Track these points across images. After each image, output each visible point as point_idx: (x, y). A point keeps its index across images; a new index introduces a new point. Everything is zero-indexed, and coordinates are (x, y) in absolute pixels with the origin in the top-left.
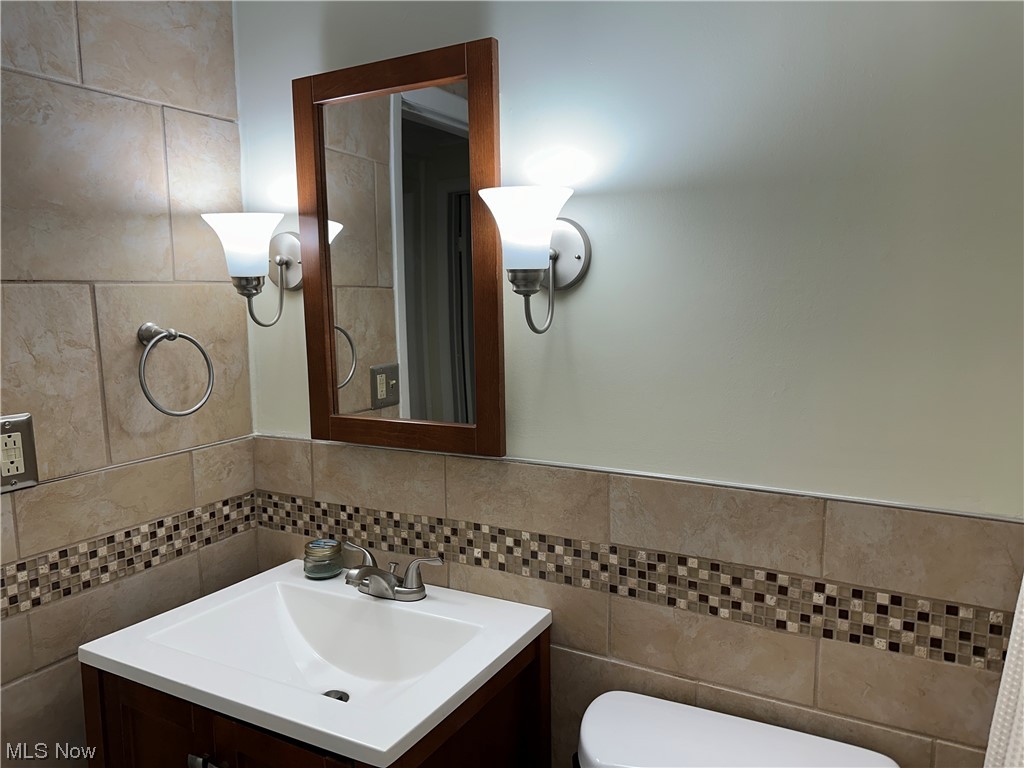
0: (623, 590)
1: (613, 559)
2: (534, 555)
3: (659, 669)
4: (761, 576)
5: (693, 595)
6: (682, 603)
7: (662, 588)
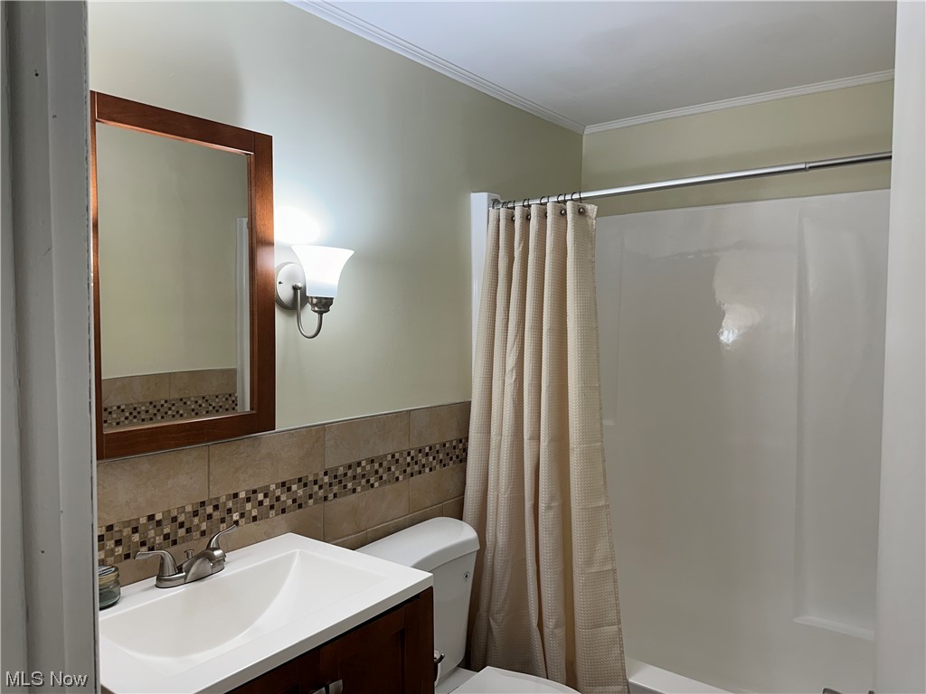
0: (331, 496)
1: (326, 479)
2: (278, 499)
3: (348, 535)
4: (389, 457)
5: (364, 481)
6: (359, 489)
7: (350, 485)
